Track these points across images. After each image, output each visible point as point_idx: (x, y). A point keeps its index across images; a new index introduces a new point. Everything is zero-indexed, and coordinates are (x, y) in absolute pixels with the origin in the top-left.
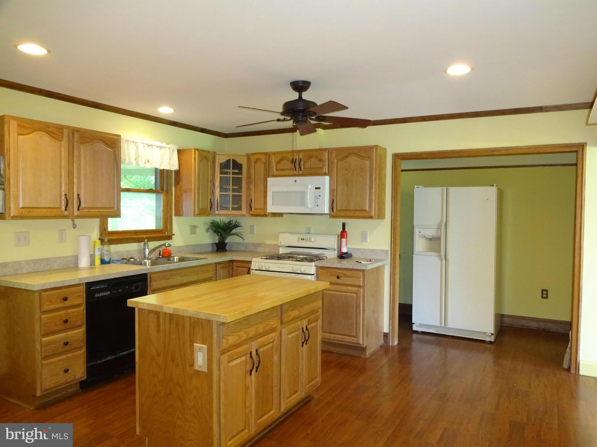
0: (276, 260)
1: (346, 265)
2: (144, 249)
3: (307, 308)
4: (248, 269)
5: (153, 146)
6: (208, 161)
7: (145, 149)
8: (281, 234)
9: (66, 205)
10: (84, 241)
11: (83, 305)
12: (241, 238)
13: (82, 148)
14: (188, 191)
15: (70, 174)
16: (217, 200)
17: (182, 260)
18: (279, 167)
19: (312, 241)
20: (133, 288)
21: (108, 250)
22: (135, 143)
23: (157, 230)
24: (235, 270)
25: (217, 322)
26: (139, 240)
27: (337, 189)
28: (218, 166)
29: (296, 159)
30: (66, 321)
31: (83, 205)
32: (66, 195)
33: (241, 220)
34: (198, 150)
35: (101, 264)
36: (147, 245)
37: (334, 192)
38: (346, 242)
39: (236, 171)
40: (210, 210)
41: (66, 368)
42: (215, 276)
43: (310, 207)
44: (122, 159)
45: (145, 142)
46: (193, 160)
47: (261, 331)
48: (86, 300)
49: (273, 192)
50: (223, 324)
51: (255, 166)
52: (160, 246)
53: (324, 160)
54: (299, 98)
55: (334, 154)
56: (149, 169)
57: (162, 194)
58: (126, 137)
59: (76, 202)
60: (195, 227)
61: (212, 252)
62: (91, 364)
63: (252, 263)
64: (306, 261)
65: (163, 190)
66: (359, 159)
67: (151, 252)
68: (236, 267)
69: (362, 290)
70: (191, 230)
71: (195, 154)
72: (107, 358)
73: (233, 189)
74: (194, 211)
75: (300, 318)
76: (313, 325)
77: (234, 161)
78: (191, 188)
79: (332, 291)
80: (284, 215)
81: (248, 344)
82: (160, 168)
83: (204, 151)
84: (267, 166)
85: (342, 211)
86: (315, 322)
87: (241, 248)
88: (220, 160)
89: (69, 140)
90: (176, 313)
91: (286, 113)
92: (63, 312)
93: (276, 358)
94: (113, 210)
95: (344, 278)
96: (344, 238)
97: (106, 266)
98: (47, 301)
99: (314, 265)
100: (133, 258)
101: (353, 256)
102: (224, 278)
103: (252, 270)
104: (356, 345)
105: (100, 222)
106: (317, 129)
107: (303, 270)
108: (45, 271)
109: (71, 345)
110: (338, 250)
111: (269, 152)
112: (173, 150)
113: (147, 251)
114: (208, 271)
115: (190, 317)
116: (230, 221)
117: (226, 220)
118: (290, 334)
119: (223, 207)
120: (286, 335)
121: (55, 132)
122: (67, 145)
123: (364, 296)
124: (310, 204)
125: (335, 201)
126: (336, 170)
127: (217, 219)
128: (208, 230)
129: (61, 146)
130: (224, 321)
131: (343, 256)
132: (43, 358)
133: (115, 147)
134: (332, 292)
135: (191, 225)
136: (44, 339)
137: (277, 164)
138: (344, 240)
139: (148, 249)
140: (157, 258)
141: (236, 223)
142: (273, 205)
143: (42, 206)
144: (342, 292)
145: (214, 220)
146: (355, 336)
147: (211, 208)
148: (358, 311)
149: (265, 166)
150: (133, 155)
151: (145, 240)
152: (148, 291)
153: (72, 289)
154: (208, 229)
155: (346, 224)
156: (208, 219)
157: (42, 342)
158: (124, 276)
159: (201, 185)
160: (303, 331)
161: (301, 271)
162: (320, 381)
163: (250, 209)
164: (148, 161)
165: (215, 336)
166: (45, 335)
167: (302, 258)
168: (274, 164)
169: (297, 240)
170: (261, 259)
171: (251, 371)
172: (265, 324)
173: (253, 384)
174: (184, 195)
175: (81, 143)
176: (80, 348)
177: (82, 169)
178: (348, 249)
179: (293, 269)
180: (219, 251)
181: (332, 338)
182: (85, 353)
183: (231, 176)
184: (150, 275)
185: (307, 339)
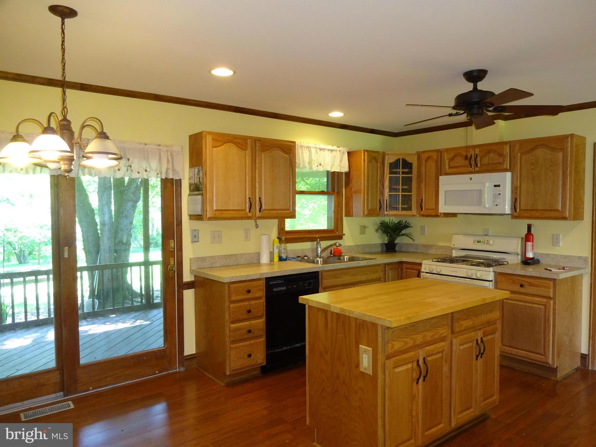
0: (448, 263)
1: (532, 272)
2: (317, 248)
3: (483, 318)
4: (418, 271)
5: (325, 150)
6: (377, 162)
7: (317, 153)
8: (454, 235)
9: (249, 208)
10: (264, 239)
11: (263, 297)
12: (411, 238)
13: (263, 155)
14: (358, 192)
15: (253, 179)
16: (387, 200)
17: (352, 259)
18: (452, 164)
19: (490, 244)
20: (306, 285)
21: (285, 248)
22: (309, 148)
23: (329, 229)
24: (404, 272)
25: (382, 326)
26: (312, 240)
27: (520, 187)
28: (387, 166)
29: (471, 155)
30: (249, 311)
31: (263, 207)
32: (250, 198)
33: (411, 220)
34: (367, 151)
35: (279, 261)
36: (319, 244)
37: (517, 190)
38: (532, 246)
39: (406, 170)
40: (380, 211)
41: (249, 353)
42: (384, 277)
43: (487, 206)
44: (296, 164)
45: (318, 146)
46: (362, 161)
47: (429, 338)
48: (266, 294)
49: (445, 191)
50: (389, 328)
51: (425, 165)
52: (331, 246)
53: (505, 154)
54: (473, 88)
55: (517, 148)
56: (322, 172)
57: (333, 195)
58: (300, 143)
59: (258, 205)
60: (365, 228)
61: (382, 252)
62: (270, 352)
63: (422, 264)
64: (483, 266)
65: (334, 191)
66: (549, 151)
67: (323, 250)
68: (406, 268)
69: (552, 302)
70: (361, 230)
71: (364, 155)
72: (283, 348)
73: (402, 189)
74: (364, 212)
75: (474, 328)
76: (490, 337)
77: (404, 161)
78: (361, 190)
79: (513, 300)
80: (458, 215)
81: (415, 351)
82: (331, 170)
83: (373, 152)
84: (439, 164)
85: (526, 212)
86: (492, 334)
87: (411, 250)
88: (389, 160)
89: (252, 149)
90: (342, 313)
91: (458, 106)
92: (247, 303)
93: (446, 369)
94: (289, 211)
95: (529, 287)
96: (530, 242)
97: (284, 263)
98: (235, 292)
99: (492, 270)
100: (307, 256)
101: (540, 263)
102: (393, 280)
103: (422, 272)
104: (544, 365)
105: (279, 222)
106: (495, 121)
107: (480, 275)
108: (234, 265)
109: (253, 333)
110: (522, 256)
111: (441, 149)
112: (344, 152)
113: (319, 250)
114: (377, 271)
115: (355, 318)
116: (400, 222)
117: (395, 220)
118: (462, 344)
119: (392, 208)
120: (458, 346)
121: (241, 142)
122: (250, 154)
123: (554, 309)
124: (487, 204)
125: (518, 200)
126: (519, 166)
127: (387, 219)
128: (377, 231)
129: (245, 153)
130: (390, 326)
131: (528, 262)
132: (231, 342)
133: (291, 153)
134: (514, 302)
135: (360, 226)
136: (232, 326)
137: (450, 162)
138: (529, 244)
139: (320, 248)
140: (329, 257)
141: (406, 224)
142: (445, 205)
143: (231, 209)
144: (526, 302)
145: (383, 221)
146: (543, 355)
147: (380, 209)
148: (547, 325)
149: (437, 163)
150: (307, 160)
151: (317, 240)
152: (320, 289)
153: (254, 282)
154: (378, 229)
155: (532, 226)
156: (378, 220)
157: (231, 328)
158: (298, 273)
159: (370, 185)
160: (477, 343)
161: (477, 277)
162: (498, 400)
163: (421, 210)
164: (320, 165)
165: (380, 339)
166: (233, 322)
167: (478, 262)
168: (447, 162)
169: (472, 242)
170: (432, 261)
171: (418, 379)
172: (433, 332)
173: (420, 394)
174: (354, 195)
175: (262, 151)
176: (261, 336)
177: (263, 174)
178: (534, 254)
179: (467, 274)
180: (389, 252)
181: (514, 353)
182: (265, 341)
183: (401, 176)
184: (322, 273)
185: (482, 352)
